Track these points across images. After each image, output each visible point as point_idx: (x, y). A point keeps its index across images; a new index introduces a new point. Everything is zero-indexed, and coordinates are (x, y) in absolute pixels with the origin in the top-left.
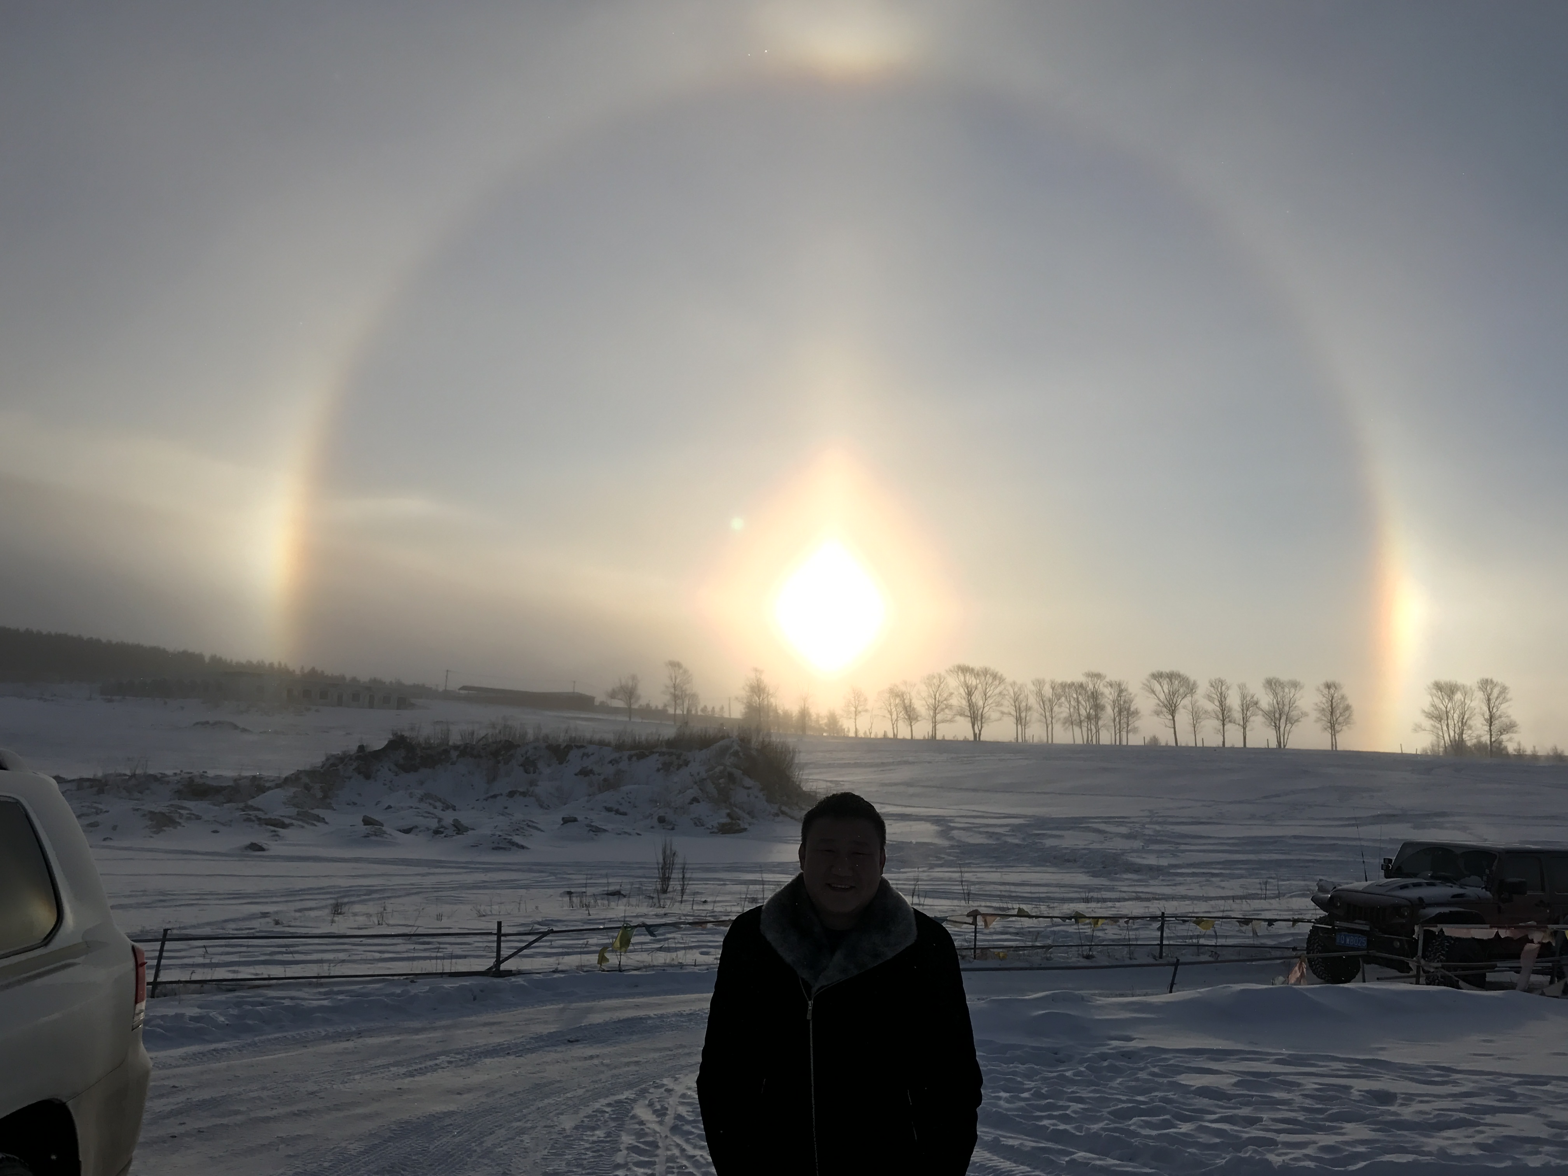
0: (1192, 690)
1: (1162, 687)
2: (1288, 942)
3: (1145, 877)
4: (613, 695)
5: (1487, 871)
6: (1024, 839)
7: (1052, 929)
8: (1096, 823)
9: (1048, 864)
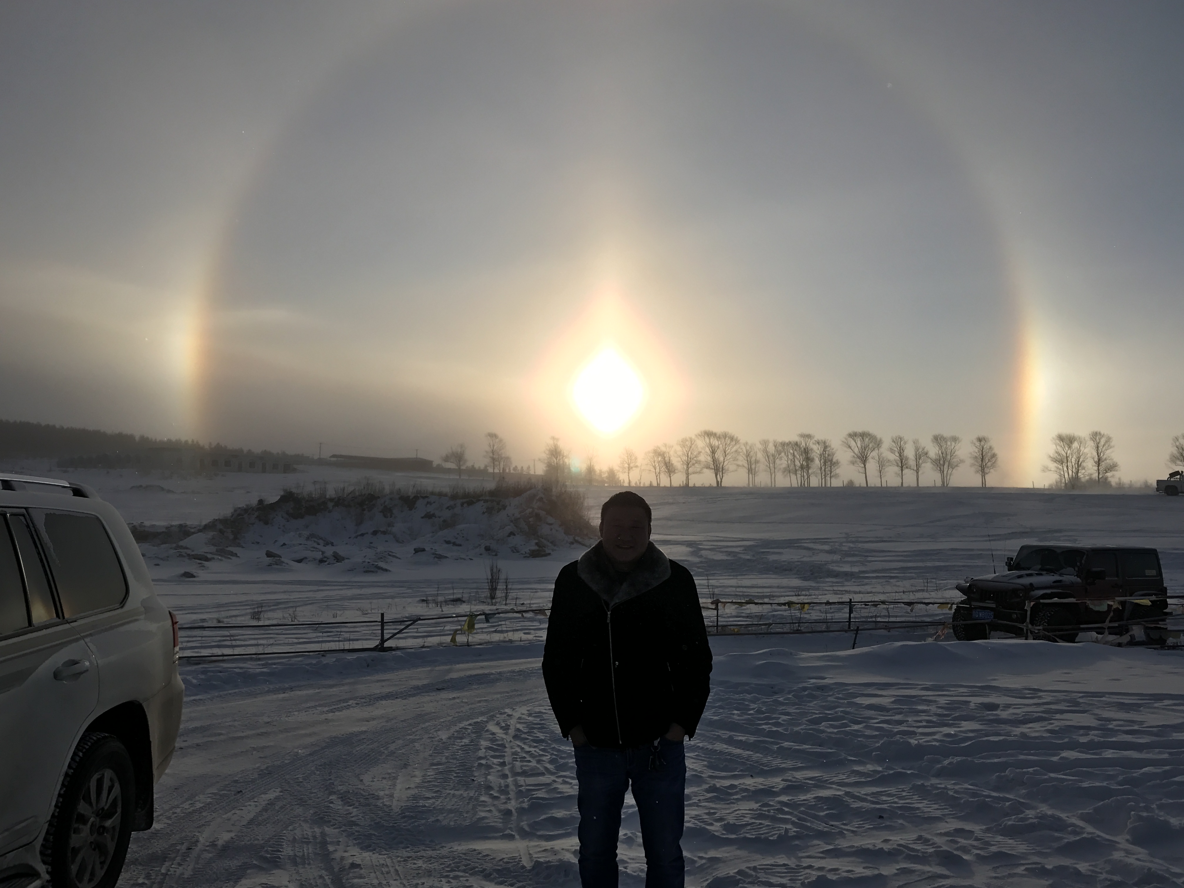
0: (878, 445)
1: (856, 443)
2: (940, 619)
3: (841, 580)
4: (447, 459)
5: (1078, 564)
6: (754, 556)
7: (772, 613)
8: (806, 543)
9: (771, 573)
